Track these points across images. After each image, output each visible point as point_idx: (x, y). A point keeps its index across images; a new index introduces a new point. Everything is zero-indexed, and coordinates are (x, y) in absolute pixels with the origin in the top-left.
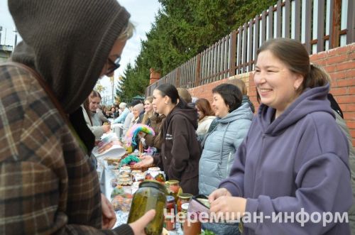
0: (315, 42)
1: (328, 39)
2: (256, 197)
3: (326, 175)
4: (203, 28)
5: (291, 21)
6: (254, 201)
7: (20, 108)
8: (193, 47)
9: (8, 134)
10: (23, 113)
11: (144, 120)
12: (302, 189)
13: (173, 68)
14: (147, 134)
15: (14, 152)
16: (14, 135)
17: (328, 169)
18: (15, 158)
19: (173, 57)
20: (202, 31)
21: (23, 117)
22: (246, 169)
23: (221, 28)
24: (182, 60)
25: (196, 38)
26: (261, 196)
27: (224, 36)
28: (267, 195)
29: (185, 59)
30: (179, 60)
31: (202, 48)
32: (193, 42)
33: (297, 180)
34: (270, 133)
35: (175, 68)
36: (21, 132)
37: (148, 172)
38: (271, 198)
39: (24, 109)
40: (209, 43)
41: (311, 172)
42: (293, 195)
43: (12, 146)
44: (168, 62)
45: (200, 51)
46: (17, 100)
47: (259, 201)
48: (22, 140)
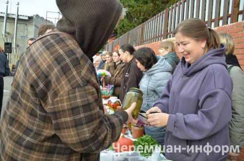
0: (221, 18)
1: (230, 17)
2: (175, 114)
3: (216, 102)
4: (146, 5)
5: (206, 2)
6: (173, 116)
7: (77, 58)
8: (138, 18)
9: (75, 73)
10: (80, 61)
11: (106, 67)
12: (202, 109)
13: (125, 32)
14: (106, 76)
15: (80, 82)
16: (78, 73)
17: (218, 98)
18: (82, 85)
19: (125, 25)
20: (145, 7)
21: (80, 64)
22: (170, 95)
23: (158, 6)
24: (131, 27)
25: (140, 13)
26: (177, 114)
27: (160, 11)
28: (181, 113)
29: (133, 27)
30: (129, 27)
31: (145, 20)
32: (138, 15)
33: (200, 104)
34: (186, 75)
35: (125, 33)
36: (81, 71)
37: (110, 99)
38: (184, 115)
39: (79, 59)
40: (149, 16)
41: (208, 99)
42: (196, 113)
43: (78, 78)
44: (121, 28)
45: (143, 22)
46: (74, 54)
47: (176, 116)
48: (82, 75)
